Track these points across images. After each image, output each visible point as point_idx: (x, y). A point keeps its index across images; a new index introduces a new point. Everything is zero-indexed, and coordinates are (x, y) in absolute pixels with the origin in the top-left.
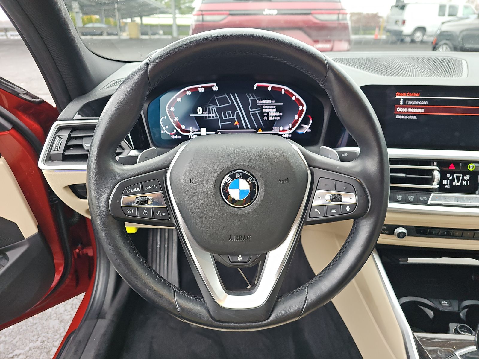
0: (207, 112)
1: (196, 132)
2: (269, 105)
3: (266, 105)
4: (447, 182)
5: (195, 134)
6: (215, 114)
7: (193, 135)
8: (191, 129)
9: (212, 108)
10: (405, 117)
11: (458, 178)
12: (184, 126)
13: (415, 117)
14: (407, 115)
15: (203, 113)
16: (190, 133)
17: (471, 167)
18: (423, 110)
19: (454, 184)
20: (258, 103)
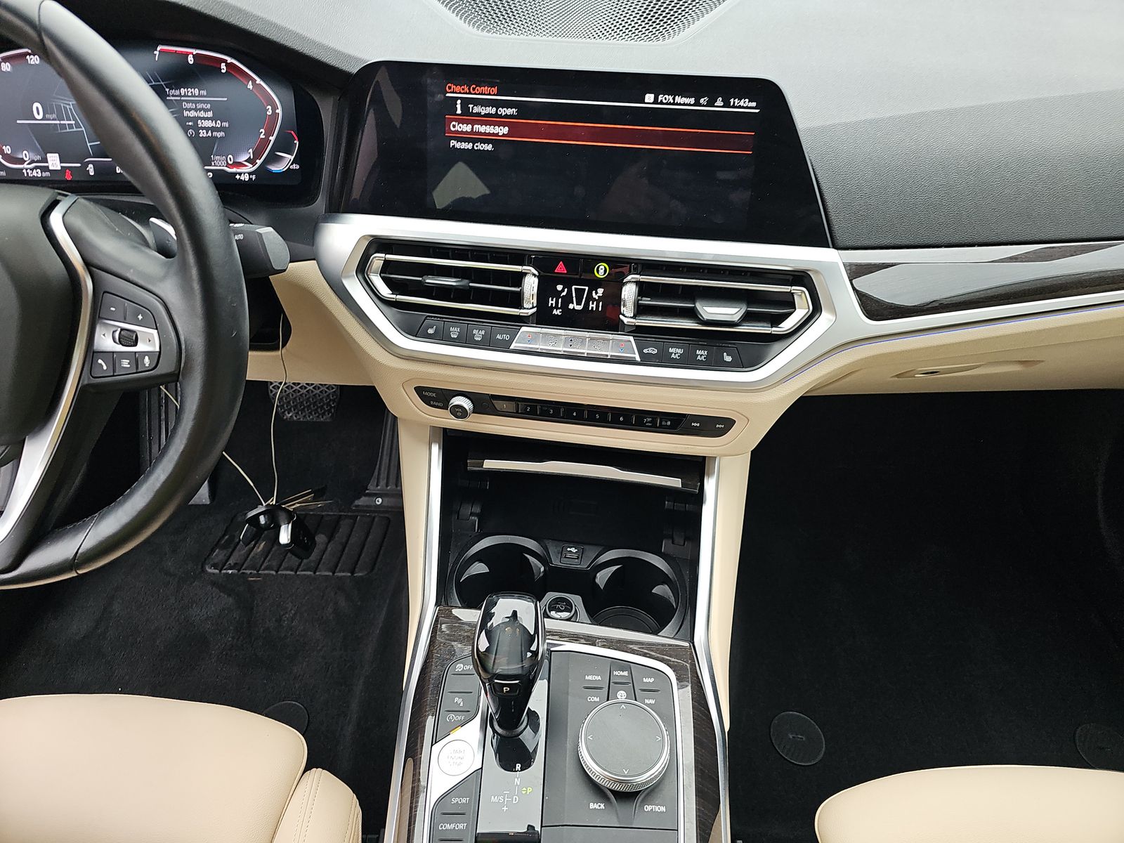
0: (54, 116)
1: (37, 162)
2: (196, 102)
3: (188, 102)
4: (557, 303)
5: (36, 168)
6: (74, 119)
7: (32, 170)
8: (25, 155)
9: (65, 105)
10: (470, 146)
11: (580, 293)
12: (8, 147)
13: (489, 147)
14: (474, 141)
15: (47, 116)
16: (25, 165)
17: (602, 272)
18: (505, 130)
19: (571, 306)
20: (169, 96)
